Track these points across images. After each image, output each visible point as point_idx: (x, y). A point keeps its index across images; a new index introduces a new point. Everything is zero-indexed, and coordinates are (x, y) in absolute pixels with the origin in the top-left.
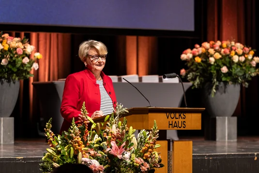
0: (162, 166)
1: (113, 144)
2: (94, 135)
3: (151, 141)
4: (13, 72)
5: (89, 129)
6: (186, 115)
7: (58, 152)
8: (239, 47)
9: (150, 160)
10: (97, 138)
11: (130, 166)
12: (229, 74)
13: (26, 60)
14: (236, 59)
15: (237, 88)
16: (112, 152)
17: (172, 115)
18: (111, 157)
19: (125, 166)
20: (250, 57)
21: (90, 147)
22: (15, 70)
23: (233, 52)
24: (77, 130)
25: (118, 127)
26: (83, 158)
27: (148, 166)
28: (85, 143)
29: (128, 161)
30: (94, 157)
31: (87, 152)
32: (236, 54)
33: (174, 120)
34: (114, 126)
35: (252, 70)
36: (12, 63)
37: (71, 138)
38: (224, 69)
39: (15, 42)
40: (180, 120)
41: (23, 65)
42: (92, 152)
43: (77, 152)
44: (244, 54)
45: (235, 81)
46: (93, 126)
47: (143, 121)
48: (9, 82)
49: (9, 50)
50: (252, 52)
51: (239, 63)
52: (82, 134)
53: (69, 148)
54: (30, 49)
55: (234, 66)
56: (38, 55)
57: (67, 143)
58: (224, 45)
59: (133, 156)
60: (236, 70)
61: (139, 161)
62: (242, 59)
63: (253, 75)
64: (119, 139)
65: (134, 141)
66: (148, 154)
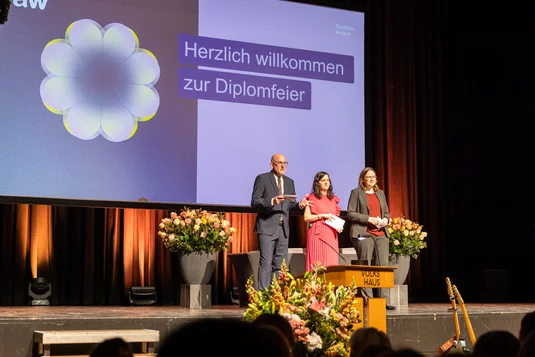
0: (360, 321)
1: (313, 299)
2: (293, 291)
3: (349, 297)
4: (211, 244)
5: (289, 285)
6: (381, 273)
7: (260, 308)
8: (409, 223)
9: (348, 315)
10: (296, 294)
11: (329, 321)
12: (401, 247)
13: (222, 233)
14: (406, 233)
15: (408, 259)
16: (313, 307)
17: (367, 273)
18: (311, 311)
19: (325, 321)
20: (419, 232)
21: (290, 303)
22: (213, 242)
23: (404, 228)
24: (278, 286)
25: (317, 283)
26: (284, 313)
27: (347, 321)
28: (286, 299)
29: (328, 317)
30: (295, 312)
31: (288, 307)
32: (406, 229)
33: (369, 278)
34: (313, 283)
35: (421, 243)
36: (211, 236)
37: (272, 294)
38: (397, 242)
39: (213, 218)
40: (375, 278)
41: (220, 237)
42: (293, 308)
43: (278, 307)
44: (413, 229)
45: (406, 252)
46: (293, 282)
47: (339, 278)
48: (207, 252)
49: (208, 224)
50: (420, 228)
51: (409, 238)
52: (283, 290)
53: (271, 303)
54: (226, 223)
55: (405, 239)
56: (233, 229)
57: (268, 299)
58: (396, 221)
59: (333, 311)
60: (407, 243)
61: (338, 316)
62: (412, 233)
63: (422, 247)
64: (319, 295)
65: (332, 296)
66: (346, 310)
